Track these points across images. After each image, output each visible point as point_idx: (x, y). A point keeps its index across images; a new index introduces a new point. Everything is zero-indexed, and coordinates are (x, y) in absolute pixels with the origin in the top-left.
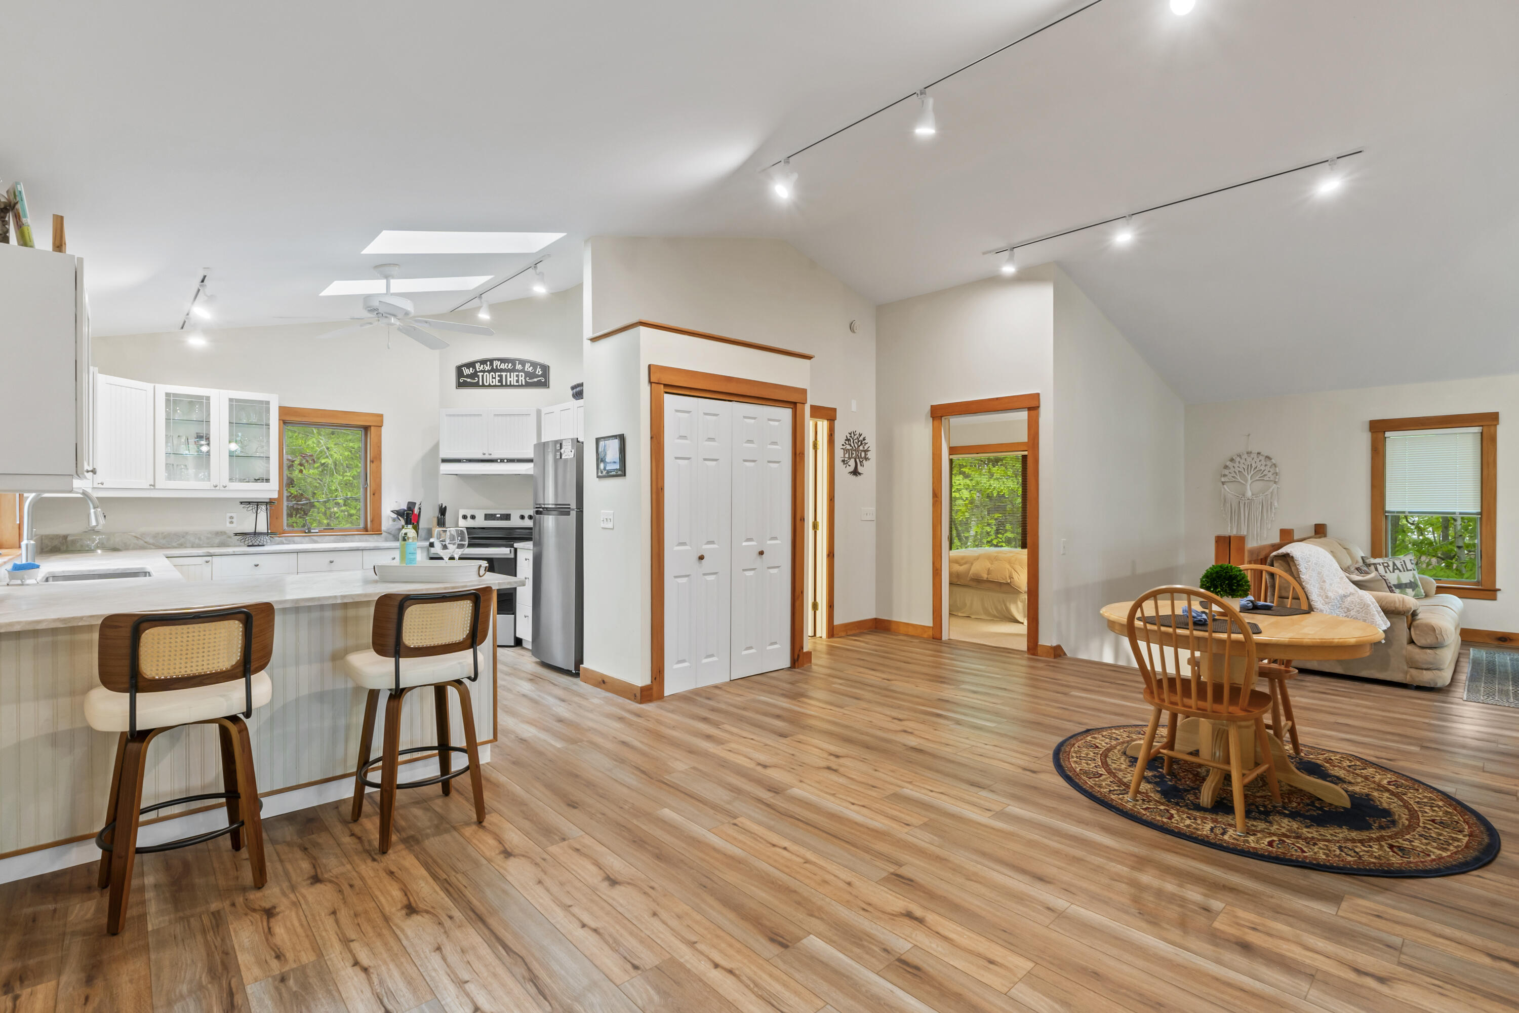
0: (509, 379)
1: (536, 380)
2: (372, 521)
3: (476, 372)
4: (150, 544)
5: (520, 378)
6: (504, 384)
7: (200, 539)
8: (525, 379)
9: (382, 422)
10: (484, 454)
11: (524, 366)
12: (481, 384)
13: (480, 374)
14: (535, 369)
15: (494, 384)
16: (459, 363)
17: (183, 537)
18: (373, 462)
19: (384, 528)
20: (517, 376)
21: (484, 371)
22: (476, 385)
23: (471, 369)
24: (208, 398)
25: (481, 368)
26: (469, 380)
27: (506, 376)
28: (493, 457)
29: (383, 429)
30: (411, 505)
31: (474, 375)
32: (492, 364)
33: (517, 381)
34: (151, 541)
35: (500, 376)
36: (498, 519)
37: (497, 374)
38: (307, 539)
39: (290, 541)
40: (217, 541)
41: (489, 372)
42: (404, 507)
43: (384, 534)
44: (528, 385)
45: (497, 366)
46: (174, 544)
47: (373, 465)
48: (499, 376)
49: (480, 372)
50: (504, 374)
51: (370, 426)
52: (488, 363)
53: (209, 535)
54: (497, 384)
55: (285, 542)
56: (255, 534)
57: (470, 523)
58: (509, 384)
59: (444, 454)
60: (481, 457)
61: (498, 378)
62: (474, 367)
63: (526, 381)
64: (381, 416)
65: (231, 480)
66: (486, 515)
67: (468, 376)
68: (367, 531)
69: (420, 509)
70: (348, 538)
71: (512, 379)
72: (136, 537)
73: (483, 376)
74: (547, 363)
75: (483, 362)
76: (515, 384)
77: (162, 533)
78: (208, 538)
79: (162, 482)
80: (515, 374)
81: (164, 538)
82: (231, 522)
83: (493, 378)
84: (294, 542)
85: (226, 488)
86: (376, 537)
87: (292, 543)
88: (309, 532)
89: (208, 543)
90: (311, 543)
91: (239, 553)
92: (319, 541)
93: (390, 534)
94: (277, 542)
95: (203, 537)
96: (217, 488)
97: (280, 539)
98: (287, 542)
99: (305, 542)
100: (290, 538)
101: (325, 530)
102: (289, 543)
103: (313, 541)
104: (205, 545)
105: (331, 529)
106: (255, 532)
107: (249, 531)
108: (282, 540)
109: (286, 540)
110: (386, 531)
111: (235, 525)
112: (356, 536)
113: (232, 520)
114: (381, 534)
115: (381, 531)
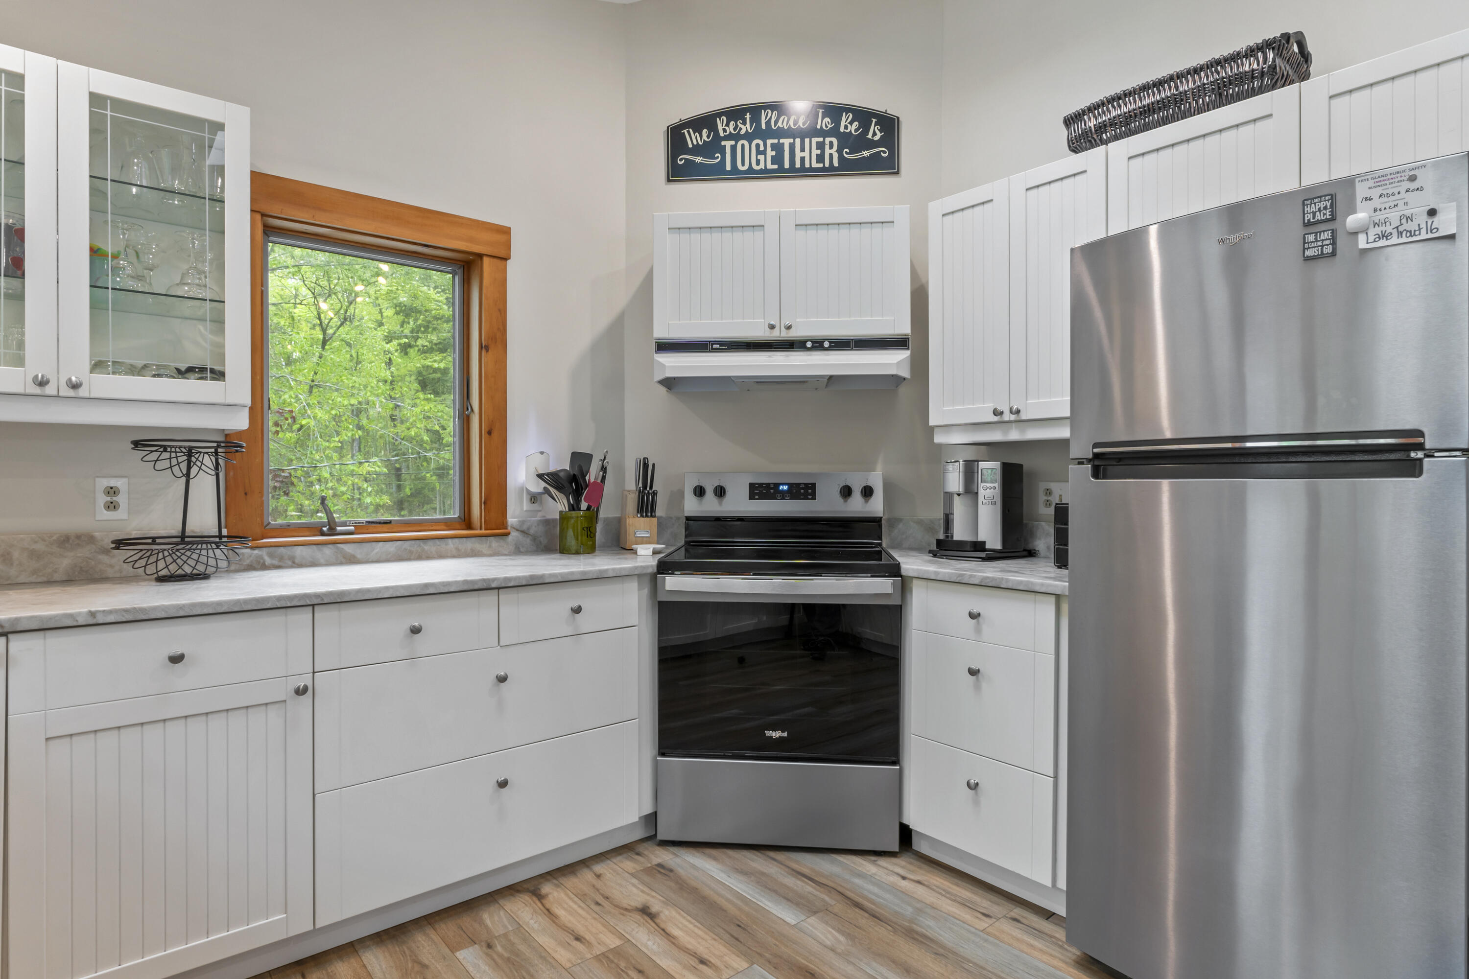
0: (798, 154)
1: (866, 153)
2: (486, 502)
3: (717, 139)
5: (828, 151)
6: (787, 166)
7: (8, 559)
8: (840, 151)
9: (507, 245)
10: (772, 327)
11: (837, 121)
12: (728, 168)
13: (728, 144)
14: (865, 126)
15: (762, 166)
16: (675, 120)
18: (487, 351)
19: (512, 520)
20: (821, 146)
21: (736, 137)
22: (717, 173)
23: (705, 132)
24: (14, 83)
25: (731, 129)
26: (699, 159)
27: (792, 147)
28: (796, 333)
29: (512, 266)
30: (581, 459)
31: (713, 147)
32: (756, 119)
33: (820, 158)
35: (779, 148)
36: (783, 496)
37: (769, 142)
38: (328, 551)
39: (281, 558)
40: (65, 562)
41: (749, 137)
42: (564, 464)
43: (514, 534)
44: (847, 168)
45: (768, 123)
47: (488, 357)
48: (773, 147)
49: (727, 138)
50: (786, 142)
51: (480, 256)
52: (748, 116)
53: (40, 547)
54: (770, 166)
55: (268, 561)
56: (185, 539)
57: (710, 506)
58: (798, 165)
59: (662, 331)
60: (760, 333)
61: (770, 153)
62: (713, 128)
63: (841, 157)
64: (506, 230)
65: (98, 366)
66: (752, 486)
67: (697, 150)
68: (469, 526)
69: (604, 469)
70: (429, 547)
71: (806, 154)
73: (734, 148)
74: (892, 111)
75: (735, 114)
76: (815, 165)
78: (34, 555)
80: (815, 140)
82: (112, 506)
83: (759, 152)
84: (294, 562)
85: (83, 392)
86: (494, 543)
87: (290, 563)
88: (332, 532)
89: (35, 572)
90: (341, 564)
91: (111, 618)
92: (359, 556)
93: (527, 534)
94: (247, 562)
95: (16, 554)
96: (50, 390)
97: (256, 552)
98: (276, 562)
99: (322, 561)
100: (282, 550)
101: (372, 527)
102: (280, 564)
103: (344, 557)
104: (22, 579)
105: (386, 522)
106: (183, 536)
107: (163, 533)
108: (261, 557)
109: (271, 556)
110: (518, 528)
111: (121, 514)
112: (450, 541)
113: (115, 499)
114: (507, 534)
115: (506, 528)
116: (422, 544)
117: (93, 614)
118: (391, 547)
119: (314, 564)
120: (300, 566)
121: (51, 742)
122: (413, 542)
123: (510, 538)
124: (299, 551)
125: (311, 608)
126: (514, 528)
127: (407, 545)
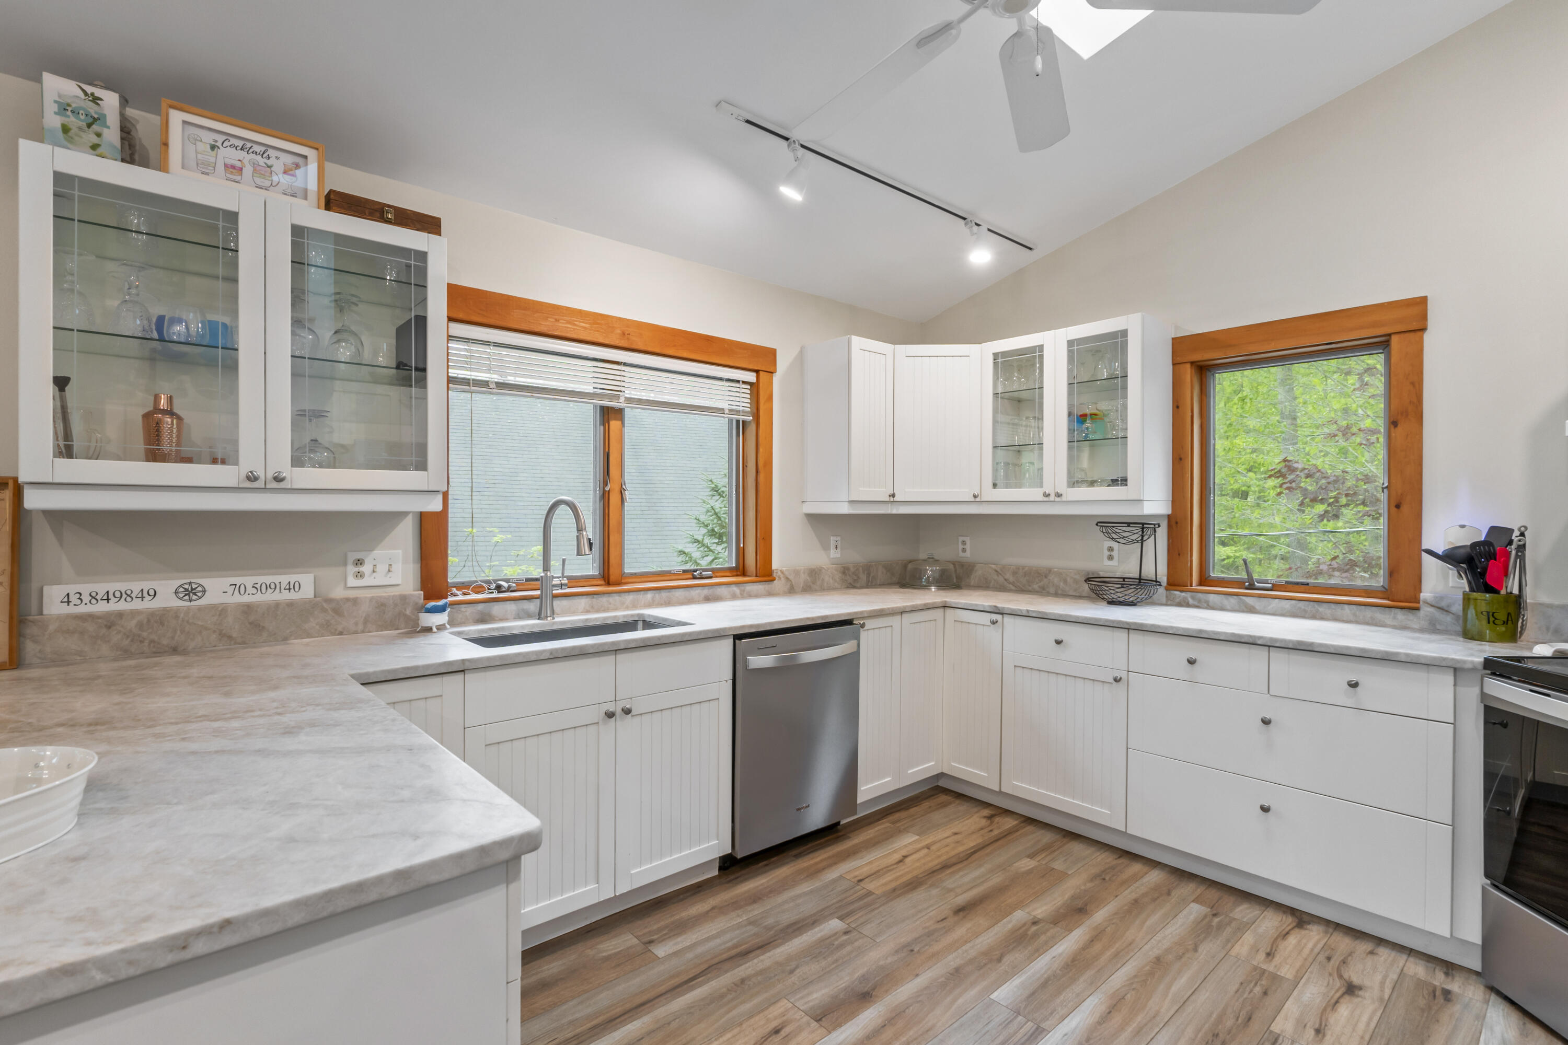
2: (1391, 574)
4: (1010, 583)
7: (1065, 582)
9: (1424, 317)
17: (1046, 577)
18: (1396, 426)
19: (1426, 594)
24: (1041, 348)
29: (1429, 339)
30: (1499, 533)
34: (1011, 579)
39: (1200, 601)
42: (1475, 539)
43: (1426, 610)
46: (1036, 587)
47: (1396, 432)
51: (1390, 335)
53: (1077, 577)
55: (1191, 601)
56: (1140, 581)
64: (1422, 302)
65: (1072, 482)
68: (1396, 599)
69: (1522, 550)
70: (1322, 609)
72: (996, 571)
77: (1023, 569)
78: (1076, 581)
79: (990, 494)
81: (1025, 575)
82: (1111, 558)
84: (1208, 605)
85: (1064, 498)
86: (1401, 616)
87: (1205, 605)
88: (1252, 587)
89: (1075, 590)
90: (1243, 611)
91: (1034, 615)
92: (1257, 607)
93: (1447, 611)
94: (1178, 600)
95: (1068, 579)
96: (1052, 498)
97: (1183, 594)
98: (1196, 603)
99: (1228, 607)
100: (1200, 595)
101: (1290, 586)
102: (1198, 605)
103: (1246, 607)
104: (1071, 593)
105: (1303, 584)
106: (1140, 579)
107: (1131, 576)
108: (1186, 598)
109: (1193, 598)
110: (1434, 603)
111: (1114, 563)
112: (1346, 606)
113: (1112, 553)
114: (1418, 609)
115: (1419, 603)
116: (1316, 606)
117: (1028, 611)
118: (1287, 605)
119: (1222, 609)
120: (1213, 608)
121: (1016, 668)
122: (1307, 603)
123: (1422, 613)
124: (1212, 597)
125: (1127, 630)
126: (1428, 603)
127: (1301, 604)
